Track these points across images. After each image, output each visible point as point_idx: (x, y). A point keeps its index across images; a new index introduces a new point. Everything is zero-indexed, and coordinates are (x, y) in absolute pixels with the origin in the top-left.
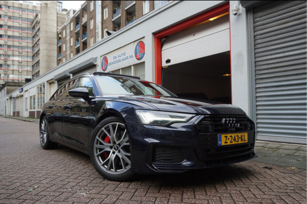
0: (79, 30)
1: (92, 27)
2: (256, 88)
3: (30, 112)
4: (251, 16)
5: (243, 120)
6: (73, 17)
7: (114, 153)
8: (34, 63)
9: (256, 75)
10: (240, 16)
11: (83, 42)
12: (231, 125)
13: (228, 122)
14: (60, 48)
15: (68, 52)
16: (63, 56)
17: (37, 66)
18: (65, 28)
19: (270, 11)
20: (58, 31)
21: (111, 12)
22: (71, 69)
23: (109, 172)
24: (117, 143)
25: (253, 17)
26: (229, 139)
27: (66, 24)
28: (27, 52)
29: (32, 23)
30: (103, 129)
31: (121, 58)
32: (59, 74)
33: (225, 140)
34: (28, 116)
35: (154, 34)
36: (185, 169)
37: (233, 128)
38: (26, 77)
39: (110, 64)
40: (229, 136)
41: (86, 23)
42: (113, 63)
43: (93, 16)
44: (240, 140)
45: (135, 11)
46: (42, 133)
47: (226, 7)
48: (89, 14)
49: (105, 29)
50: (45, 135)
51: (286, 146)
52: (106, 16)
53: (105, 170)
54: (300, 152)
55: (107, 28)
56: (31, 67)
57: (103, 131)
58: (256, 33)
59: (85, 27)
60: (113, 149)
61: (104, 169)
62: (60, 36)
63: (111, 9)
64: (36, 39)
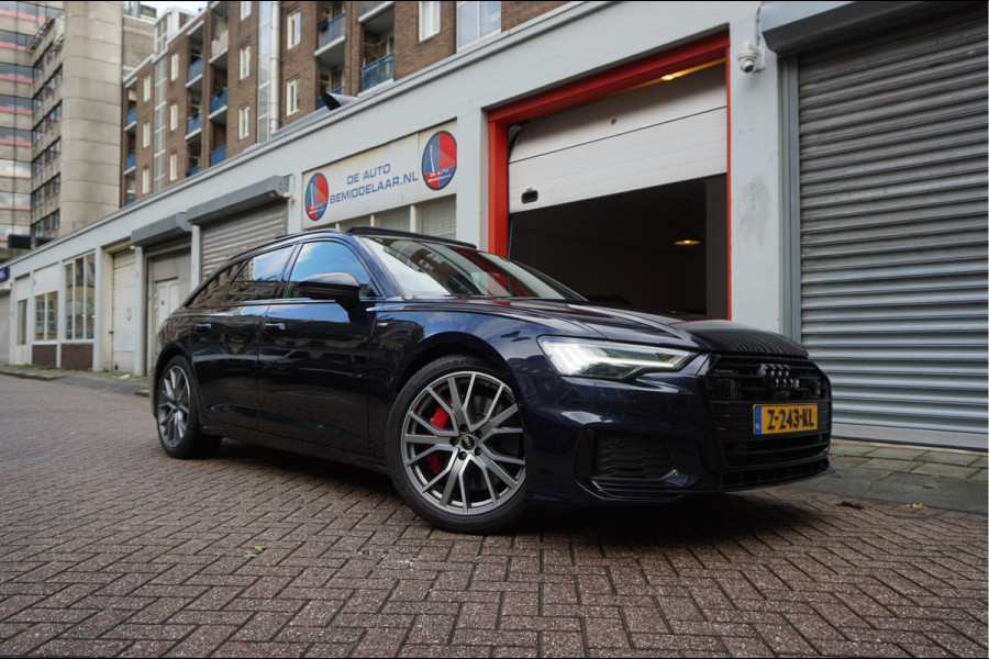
0: (200, 81)
1: (244, 73)
2: (803, 286)
3: (35, 348)
4: (792, 78)
5: (804, 372)
6: (180, 36)
7: (461, 456)
8: (37, 184)
9: (802, 247)
10: (762, 73)
11: (212, 120)
12: (781, 382)
13: (773, 373)
14: (130, 140)
15: (160, 153)
16: (141, 163)
17: (47, 194)
18: (149, 70)
19: (848, 66)
20: (125, 79)
21: (313, 28)
22: (195, 208)
23: (448, 509)
24: (472, 428)
25: (799, 79)
26: (777, 418)
27: (153, 58)
28: (15, 146)
29: (33, 48)
30: (429, 389)
31: (375, 181)
32: (152, 226)
33: (769, 420)
34: (29, 360)
35: (489, 111)
36: (675, 495)
37: (786, 389)
38: (9, 231)
39: (337, 199)
40: (777, 409)
41: (225, 57)
42: (345, 196)
43: (248, 37)
44: (801, 421)
45: (391, 28)
46: (167, 409)
47: (719, 46)
48: (235, 29)
49: (289, 80)
50: (179, 416)
51: (889, 451)
52: (294, 39)
53: (436, 503)
54: (928, 465)
55: (296, 77)
56: (28, 197)
57: (428, 395)
58: (806, 127)
59: (220, 72)
60: (459, 445)
61: (435, 500)
62: (132, 97)
63: (312, 18)
64: (48, 104)
